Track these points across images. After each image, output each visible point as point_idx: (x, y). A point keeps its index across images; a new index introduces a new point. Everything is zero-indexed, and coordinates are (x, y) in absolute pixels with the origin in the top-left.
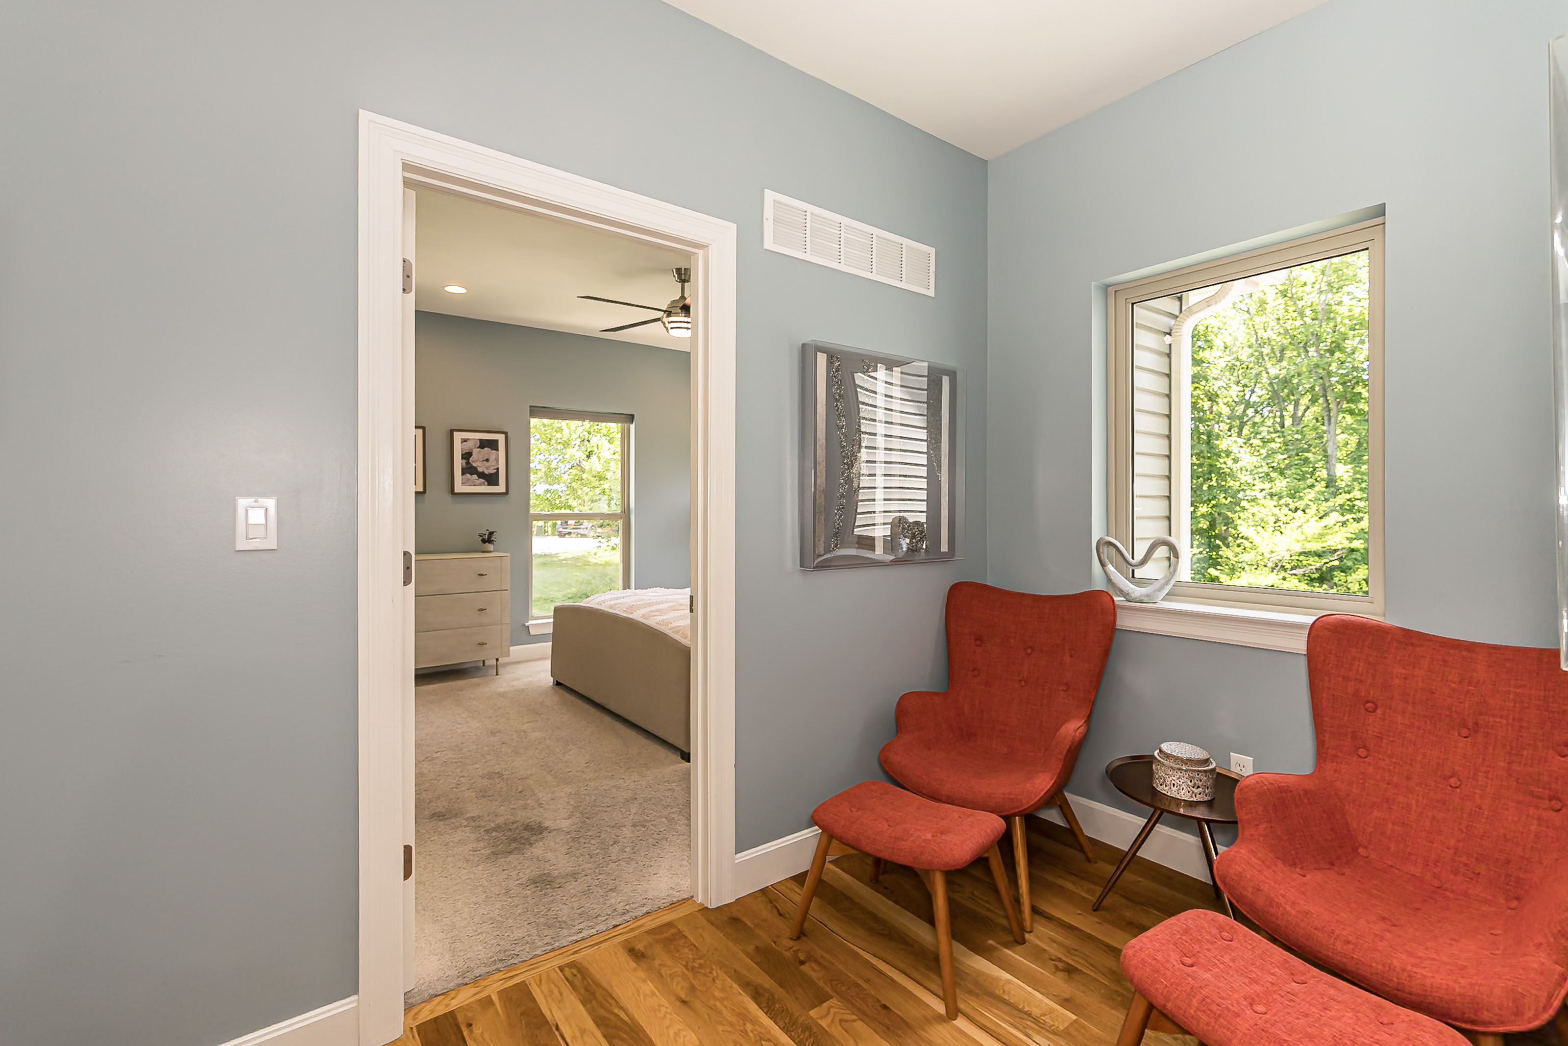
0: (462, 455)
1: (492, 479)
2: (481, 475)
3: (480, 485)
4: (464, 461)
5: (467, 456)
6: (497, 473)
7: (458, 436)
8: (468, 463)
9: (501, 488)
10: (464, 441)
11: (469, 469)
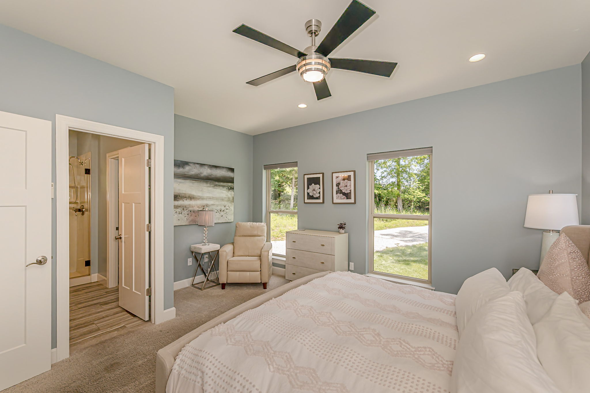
0: (336, 184)
1: (347, 196)
2: (344, 194)
3: (343, 199)
4: (337, 187)
5: (338, 185)
6: (350, 193)
7: (335, 175)
8: (338, 188)
9: (352, 200)
10: (337, 177)
11: (339, 191)
